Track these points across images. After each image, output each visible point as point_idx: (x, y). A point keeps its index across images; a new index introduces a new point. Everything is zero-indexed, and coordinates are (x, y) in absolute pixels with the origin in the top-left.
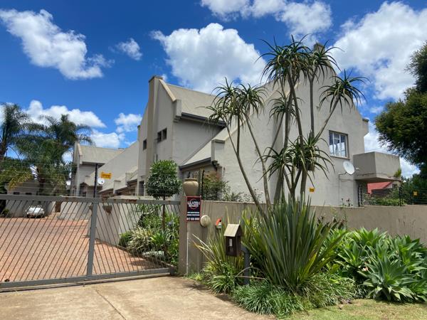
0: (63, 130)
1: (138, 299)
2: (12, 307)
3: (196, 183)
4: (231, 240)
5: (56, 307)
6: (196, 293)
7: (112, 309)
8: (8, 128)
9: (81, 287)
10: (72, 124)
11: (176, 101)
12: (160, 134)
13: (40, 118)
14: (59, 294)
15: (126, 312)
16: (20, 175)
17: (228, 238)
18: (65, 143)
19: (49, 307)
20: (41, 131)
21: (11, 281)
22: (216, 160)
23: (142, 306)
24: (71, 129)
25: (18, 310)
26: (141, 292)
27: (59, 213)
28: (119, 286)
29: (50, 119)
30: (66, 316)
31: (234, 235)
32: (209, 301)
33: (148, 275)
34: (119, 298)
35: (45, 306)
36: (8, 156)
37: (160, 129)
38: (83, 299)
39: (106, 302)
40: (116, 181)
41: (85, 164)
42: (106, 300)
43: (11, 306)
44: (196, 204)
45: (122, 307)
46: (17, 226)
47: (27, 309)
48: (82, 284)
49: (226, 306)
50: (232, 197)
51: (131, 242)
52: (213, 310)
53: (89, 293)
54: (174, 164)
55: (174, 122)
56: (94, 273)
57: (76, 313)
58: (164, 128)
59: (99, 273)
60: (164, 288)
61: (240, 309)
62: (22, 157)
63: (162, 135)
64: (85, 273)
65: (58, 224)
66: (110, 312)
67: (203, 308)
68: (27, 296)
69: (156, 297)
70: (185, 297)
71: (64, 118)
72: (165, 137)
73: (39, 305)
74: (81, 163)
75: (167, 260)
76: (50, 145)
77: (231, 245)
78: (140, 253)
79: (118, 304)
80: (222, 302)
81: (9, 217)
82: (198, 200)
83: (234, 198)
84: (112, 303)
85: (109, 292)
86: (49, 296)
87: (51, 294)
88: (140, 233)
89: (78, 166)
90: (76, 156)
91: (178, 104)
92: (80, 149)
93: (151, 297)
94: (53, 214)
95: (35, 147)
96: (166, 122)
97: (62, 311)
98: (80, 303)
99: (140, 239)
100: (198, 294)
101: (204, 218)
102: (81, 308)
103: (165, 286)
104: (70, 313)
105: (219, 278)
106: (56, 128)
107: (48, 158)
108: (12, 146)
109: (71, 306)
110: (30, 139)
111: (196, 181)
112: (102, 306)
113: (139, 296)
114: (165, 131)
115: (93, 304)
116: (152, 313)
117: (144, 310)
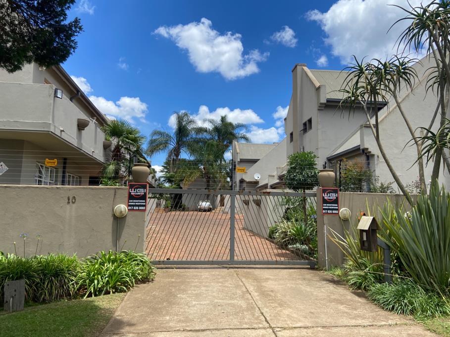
0: (223, 130)
1: (270, 285)
2: (169, 280)
3: (332, 174)
4: (365, 234)
5: (201, 283)
6: (331, 287)
7: (244, 289)
8: (180, 133)
9: (225, 270)
10: (231, 124)
11: (319, 87)
12: (305, 124)
13: (205, 121)
14: (205, 274)
15: (256, 294)
16: (192, 173)
17: (362, 231)
18: (225, 143)
19: (196, 282)
20: (205, 133)
21: (172, 259)
22: (366, 147)
23: (272, 291)
24: (230, 129)
25: (173, 282)
26: (275, 280)
27: (223, 208)
28: (257, 272)
29: (211, 121)
30: (206, 290)
31: (367, 228)
32: (342, 295)
33: (288, 266)
34: (254, 282)
35: (193, 282)
36: (182, 158)
37: (305, 119)
38: (223, 279)
39: (242, 284)
40: (269, 176)
41: (243, 161)
42: (242, 281)
43: (169, 278)
44: (333, 196)
45: (254, 289)
46: (189, 218)
47: (179, 282)
48: (226, 268)
49: (360, 302)
50: (381, 187)
51: (277, 234)
52: (342, 304)
53: (230, 275)
54: (313, 155)
55: (319, 110)
56: (236, 258)
57: (215, 290)
58: (309, 118)
59: (240, 259)
60: (299, 279)
61: (373, 307)
62: (192, 158)
63: (308, 125)
64: (229, 258)
65: (224, 217)
66: (243, 292)
67: (331, 301)
68: (182, 272)
69: (288, 285)
70: (316, 289)
71: (223, 119)
72: (311, 128)
73: (188, 280)
74: (239, 160)
75: (310, 254)
76: (212, 145)
77: (365, 239)
78: (286, 245)
79: (251, 287)
80: (357, 298)
81: (184, 210)
82: (335, 191)
83: (383, 189)
84: (247, 285)
85: (247, 276)
86: (198, 274)
87: (200, 273)
88: (285, 226)
89: (237, 163)
90: (235, 154)
91: (322, 90)
92: (237, 147)
93: (284, 284)
94: (219, 208)
95: (201, 148)
96: (310, 111)
97: (205, 286)
98: (220, 282)
99: (285, 232)
100: (333, 288)
101: (344, 211)
102: (220, 286)
103: (300, 277)
104: (210, 289)
105: (357, 275)
106: (217, 129)
107: (212, 157)
108: (184, 149)
109: (212, 284)
110: (197, 141)
111: (332, 171)
112: (237, 287)
113: (273, 282)
114: (310, 121)
115: (231, 284)
116: (279, 298)
117: (272, 294)
